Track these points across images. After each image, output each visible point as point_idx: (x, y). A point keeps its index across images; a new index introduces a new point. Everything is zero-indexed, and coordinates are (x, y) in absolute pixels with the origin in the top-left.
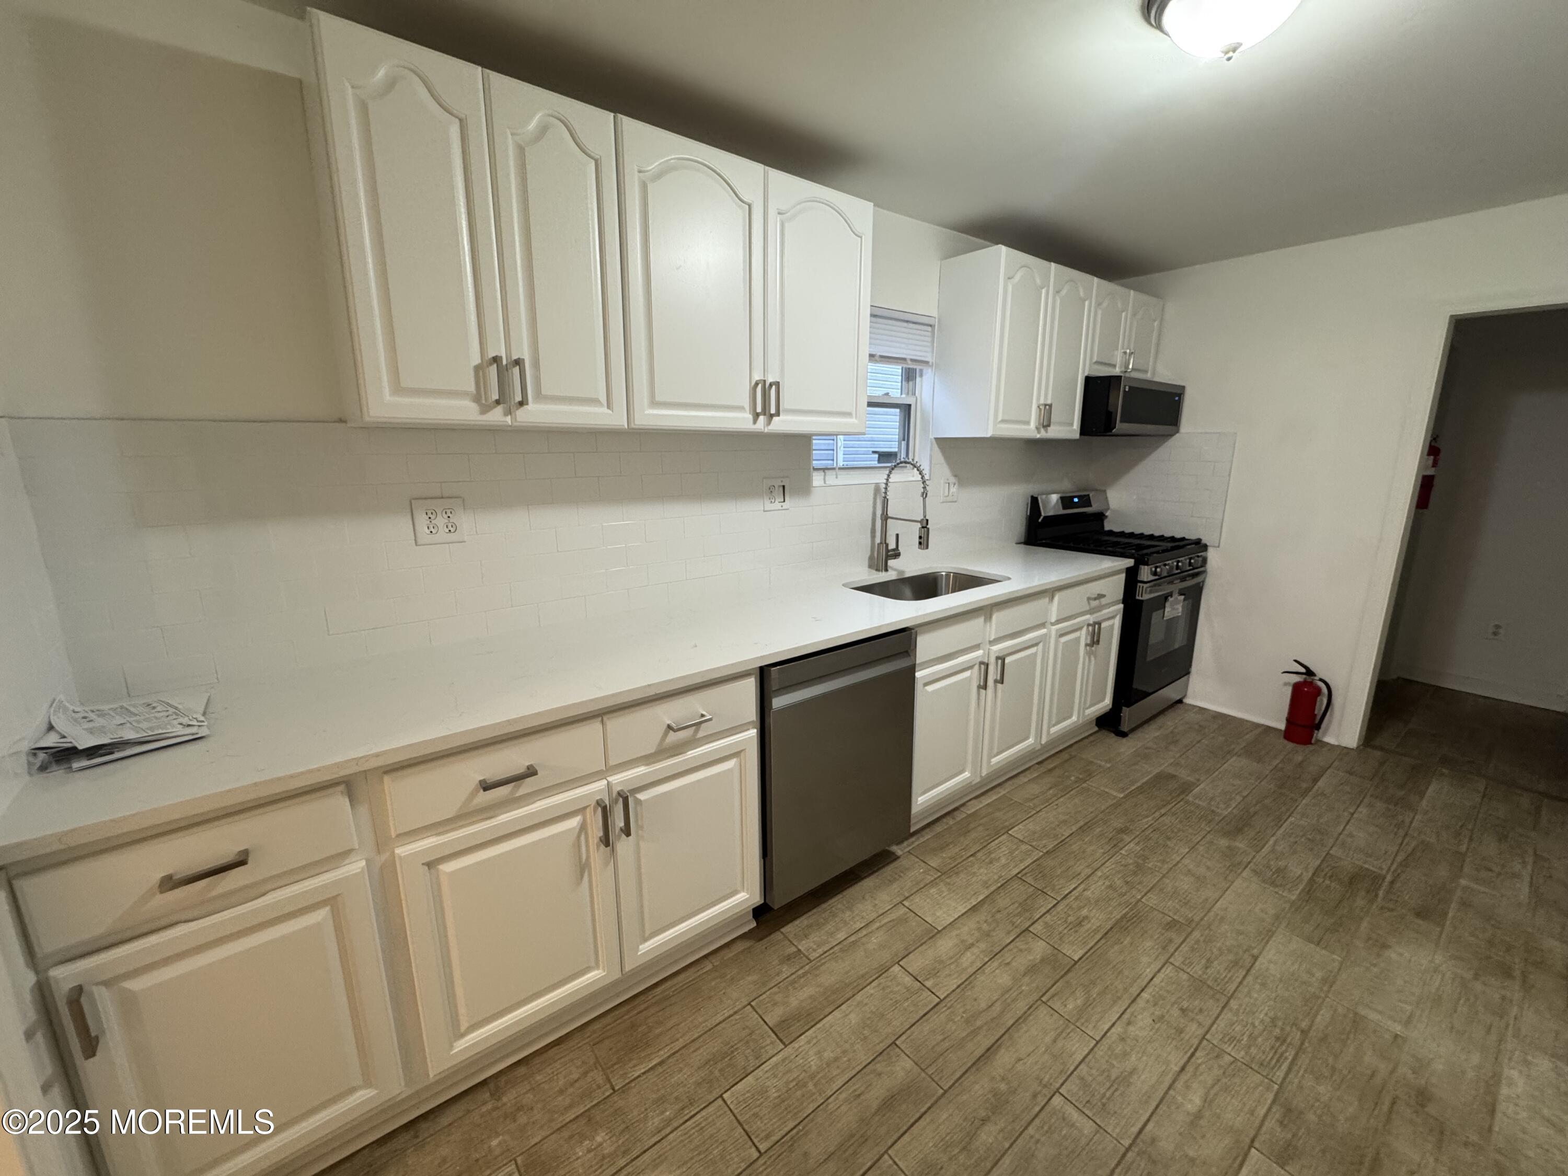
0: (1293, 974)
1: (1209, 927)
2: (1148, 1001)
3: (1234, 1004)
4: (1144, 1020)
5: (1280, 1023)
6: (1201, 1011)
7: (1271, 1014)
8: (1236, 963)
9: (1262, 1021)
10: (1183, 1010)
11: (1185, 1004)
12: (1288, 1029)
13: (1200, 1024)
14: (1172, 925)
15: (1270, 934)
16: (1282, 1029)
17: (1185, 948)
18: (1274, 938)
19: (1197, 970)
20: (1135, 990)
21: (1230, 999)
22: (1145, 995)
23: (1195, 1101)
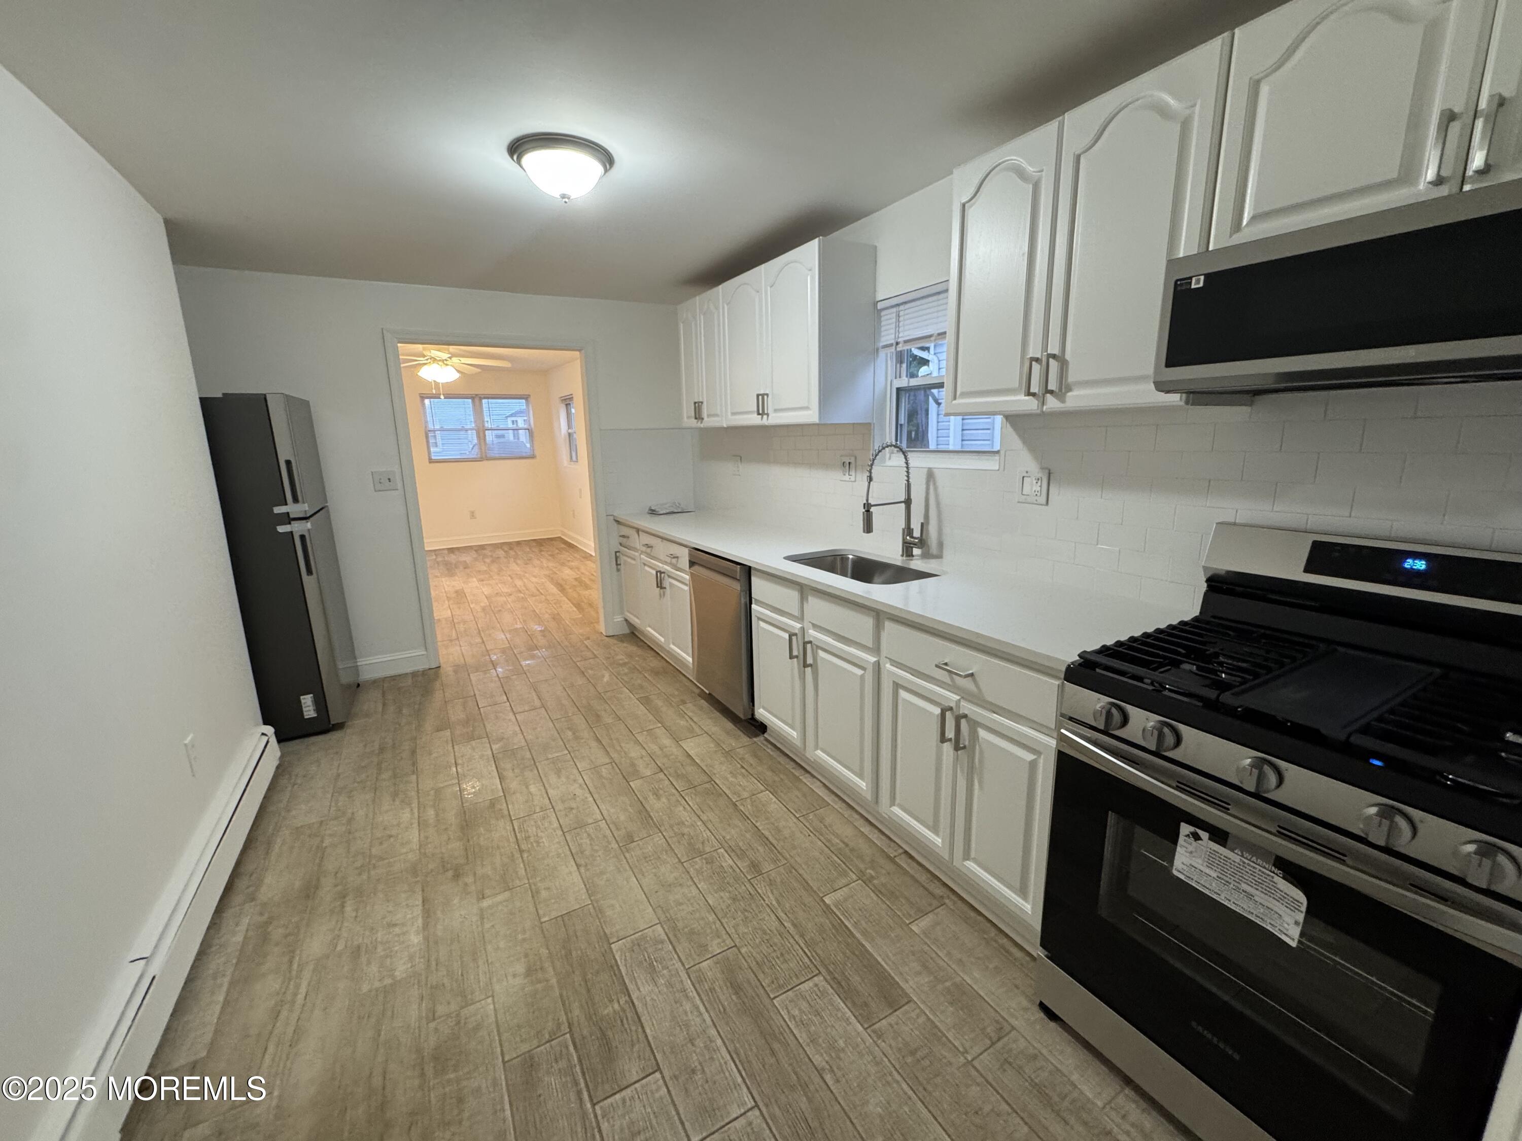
0: (554, 877)
1: (616, 857)
2: (587, 798)
3: (560, 833)
4: (579, 792)
5: (534, 844)
6: (566, 815)
7: (542, 844)
8: (582, 852)
9: (542, 838)
10: (572, 809)
11: (574, 811)
12: (529, 846)
13: (560, 811)
14: (630, 838)
15: (590, 893)
16: (532, 843)
17: (608, 832)
19: (590, 829)
20: (596, 796)
21: (564, 833)
22: (591, 799)
23: (533, 789)
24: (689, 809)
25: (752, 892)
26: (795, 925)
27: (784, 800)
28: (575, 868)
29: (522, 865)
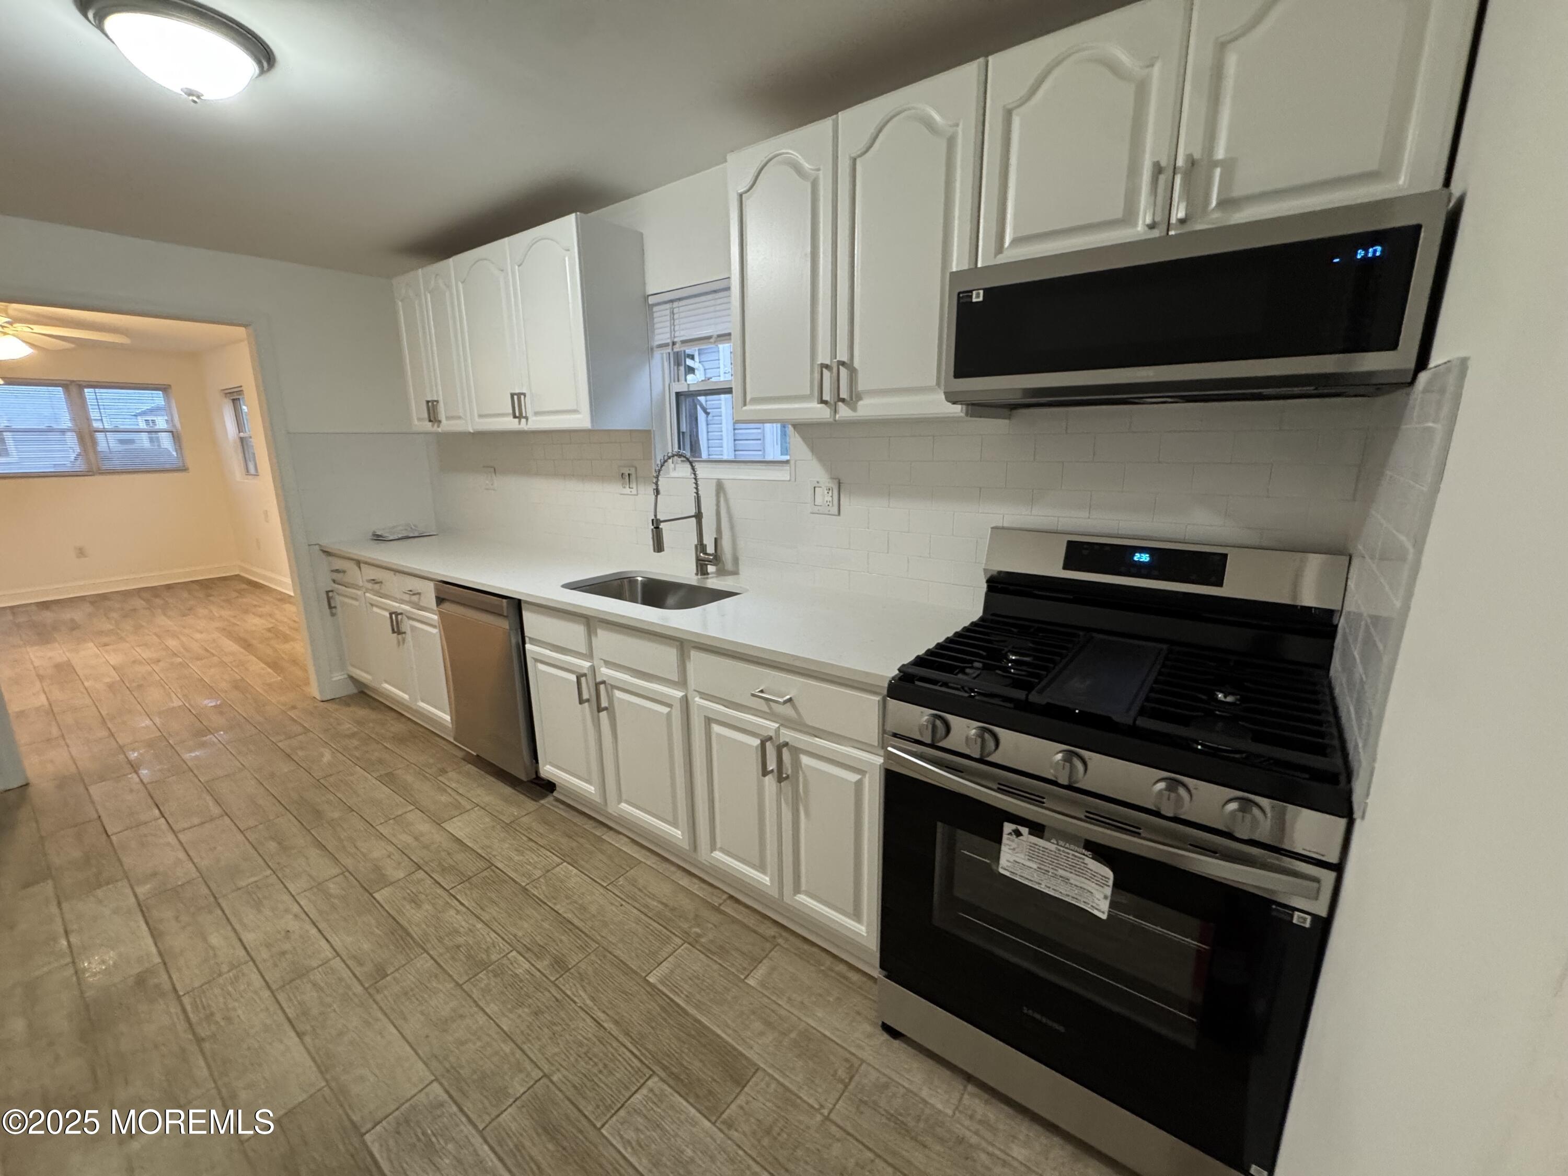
0: (260, 1065)
2: (307, 931)
3: (266, 994)
4: (293, 925)
5: (222, 1023)
6: (276, 965)
8: (305, 1013)
9: (234, 1009)
10: (283, 953)
11: (288, 956)
12: (213, 1028)
13: (264, 961)
14: (381, 972)
15: (323, 1070)
16: (217, 1023)
17: (346, 974)
18: (315, 1069)
19: (317, 976)
20: (322, 926)
21: (272, 992)
22: (314, 931)
23: (215, 940)
24: (464, 910)
25: (558, 996)
26: (616, 1023)
27: (587, 870)
28: (297, 1039)
29: (202, 1063)
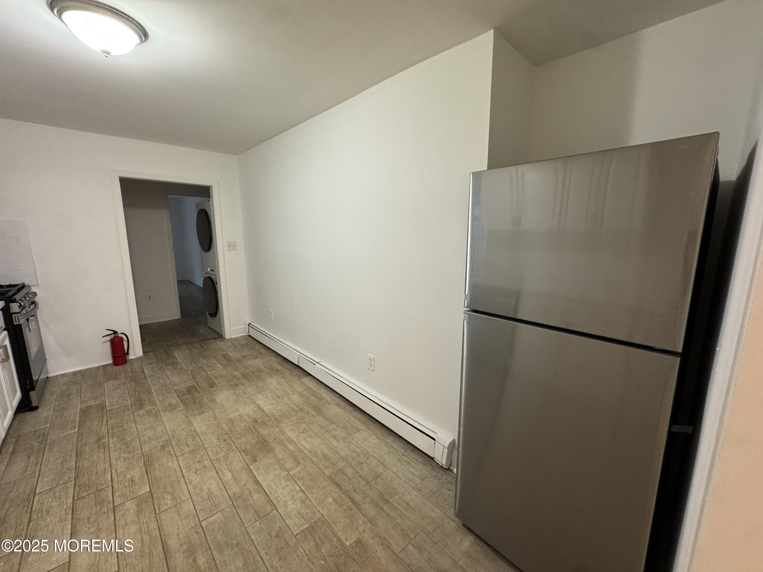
0: (208, 425)
1: (174, 437)
2: (187, 472)
3: (206, 446)
4: (193, 477)
5: (220, 438)
6: (202, 457)
7: (216, 438)
8: (193, 437)
9: (217, 442)
10: (198, 462)
11: (197, 460)
12: (223, 437)
13: (206, 459)
14: (163, 447)
15: (190, 422)
16: (222, 438)
17: (176, 448)
18: (193, 422)
19: (187, 449)
20: (180, 474)
21: (204, 446)
22: (184, 471)
23: (229, 475)
28: (196, 430)
29: (225, 428)
